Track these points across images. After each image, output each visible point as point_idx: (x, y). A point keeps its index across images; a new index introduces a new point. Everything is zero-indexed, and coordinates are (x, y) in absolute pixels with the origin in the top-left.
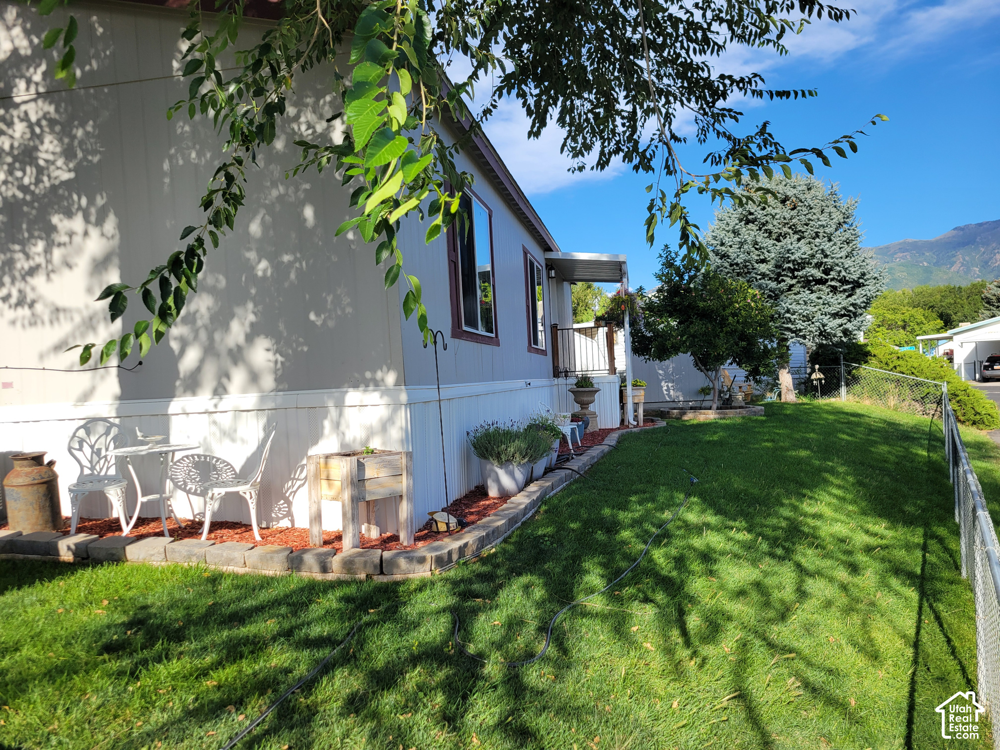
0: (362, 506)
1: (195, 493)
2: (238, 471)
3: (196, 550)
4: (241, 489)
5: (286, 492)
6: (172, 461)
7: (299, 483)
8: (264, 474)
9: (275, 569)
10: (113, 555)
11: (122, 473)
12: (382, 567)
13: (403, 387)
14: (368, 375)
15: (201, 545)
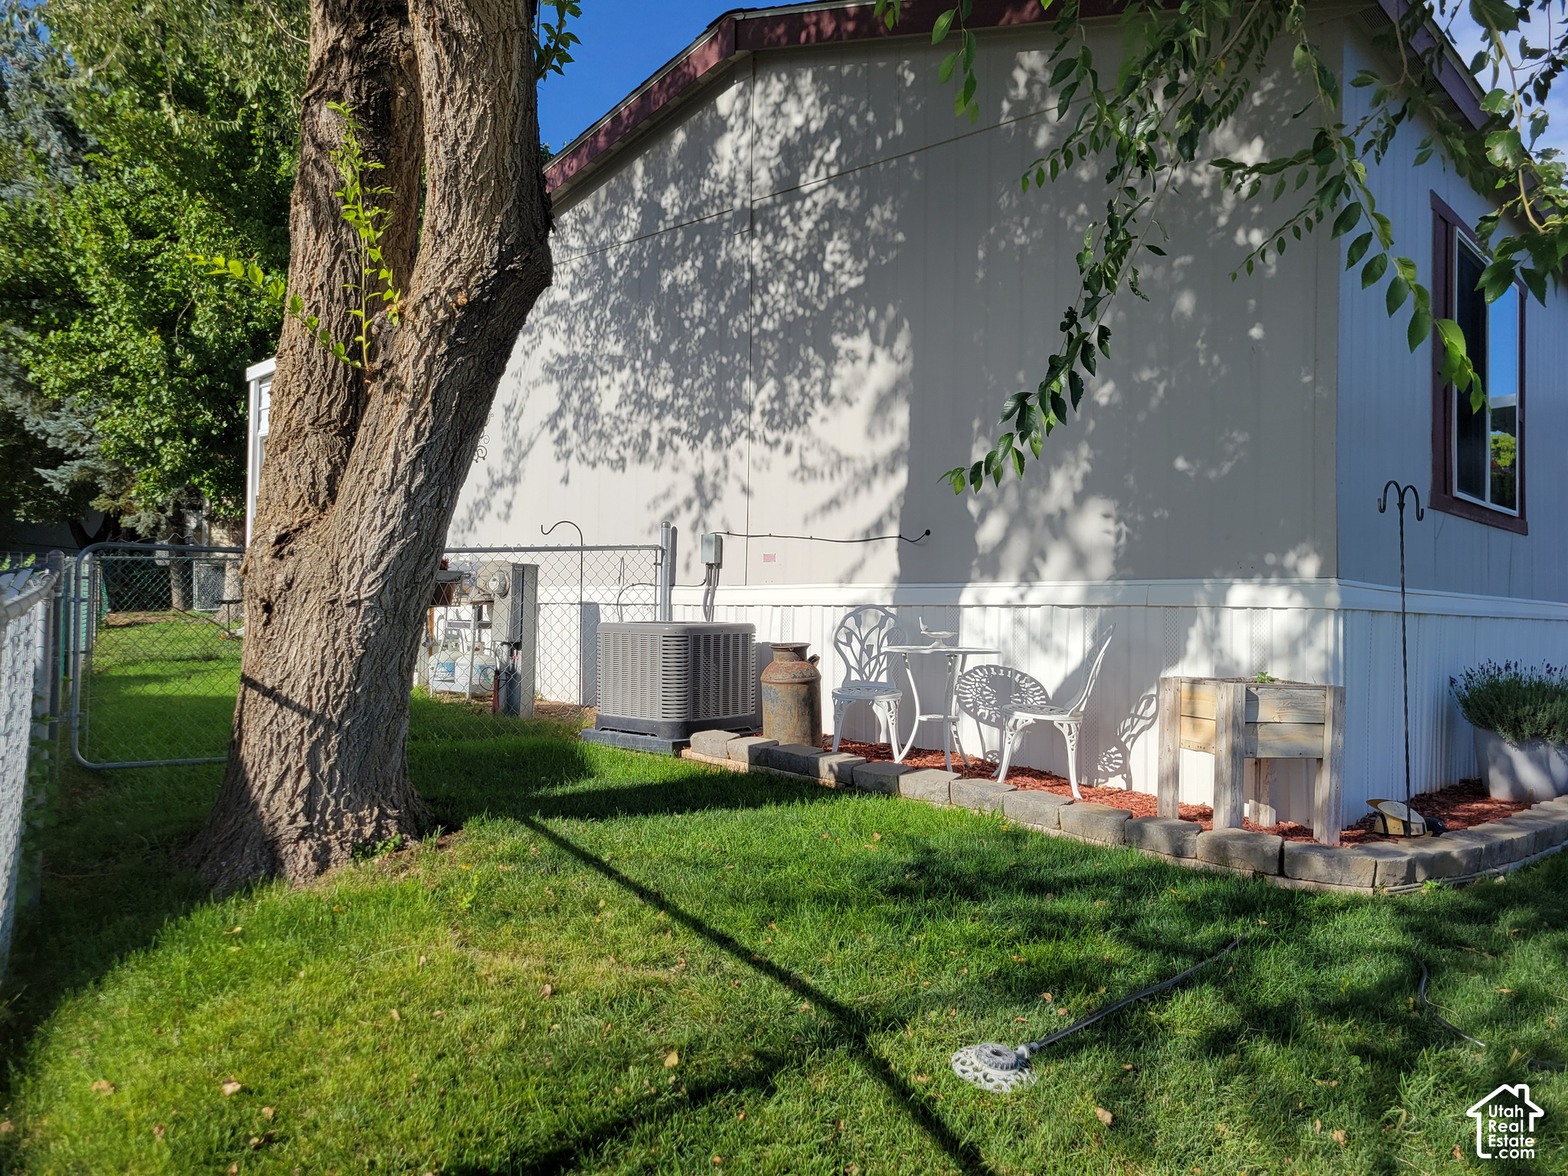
0: (1249, 763)
1: (988, 722)
2: (1050, 694)
3: (991, 794)
4: (1056, 718)
5: (1122, 735)
6: (962, 670)
7: (1142, 723)
8: (1091, 700)
9: (1103, 837)
10: (883, 785)
11: (897, 682)
12: (1282, 862)
13: (1334, 581)
14: (1270, 559)
15: (997, 789)
